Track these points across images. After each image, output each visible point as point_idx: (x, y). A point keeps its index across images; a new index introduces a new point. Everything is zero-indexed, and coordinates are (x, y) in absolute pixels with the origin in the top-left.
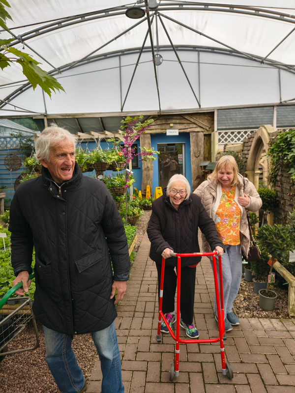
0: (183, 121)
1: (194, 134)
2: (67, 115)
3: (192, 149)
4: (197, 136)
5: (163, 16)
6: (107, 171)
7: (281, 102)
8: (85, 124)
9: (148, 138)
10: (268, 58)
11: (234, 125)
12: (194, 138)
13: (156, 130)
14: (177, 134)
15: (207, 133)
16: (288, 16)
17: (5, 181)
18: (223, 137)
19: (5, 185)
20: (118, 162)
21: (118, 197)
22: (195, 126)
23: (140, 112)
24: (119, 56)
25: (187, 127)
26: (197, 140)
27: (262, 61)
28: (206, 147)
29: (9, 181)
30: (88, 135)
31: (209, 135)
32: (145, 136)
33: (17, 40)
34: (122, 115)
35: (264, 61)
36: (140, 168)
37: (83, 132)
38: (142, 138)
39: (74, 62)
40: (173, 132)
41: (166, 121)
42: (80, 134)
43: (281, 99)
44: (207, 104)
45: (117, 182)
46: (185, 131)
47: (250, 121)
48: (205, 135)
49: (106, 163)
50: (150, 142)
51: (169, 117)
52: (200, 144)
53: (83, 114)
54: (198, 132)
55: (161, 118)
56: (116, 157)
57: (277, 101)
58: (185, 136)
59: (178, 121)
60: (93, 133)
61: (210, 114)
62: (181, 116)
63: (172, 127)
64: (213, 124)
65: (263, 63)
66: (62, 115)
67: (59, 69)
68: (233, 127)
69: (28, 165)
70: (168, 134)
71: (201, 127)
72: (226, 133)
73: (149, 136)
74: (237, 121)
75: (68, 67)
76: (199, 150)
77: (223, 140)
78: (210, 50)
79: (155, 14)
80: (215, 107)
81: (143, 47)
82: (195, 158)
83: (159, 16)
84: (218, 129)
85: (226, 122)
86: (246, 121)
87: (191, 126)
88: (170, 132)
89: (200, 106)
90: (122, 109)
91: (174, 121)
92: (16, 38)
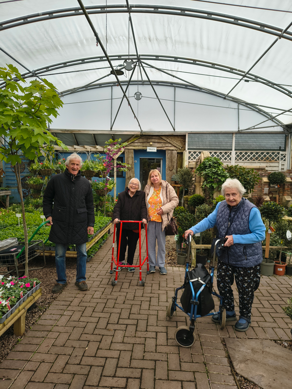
0: (161, 141)
1: (170, 152)
2: (66, 130)
3: (167, 163)
4: (172, 153)
5: (144, 63)
6: (94, 177)
7: (239, 131)
8: (80, 139)
9: (132, 153)
10: (229, 95)
11: (203, 146)
12: (169, 155)
13: (138, 146)
14: (155, 151)
15: (180, 151)
16: (236, 70)
17: (10, 182)
18: (192, 155)
19: (9, 185)
20: (102, 171)
21: (101, 198)
22: (170, 145)
23: (126, 131)
24: (112, 86)
25: (164, 146)
26: (171, 157)
27: (225, 97)
28: (179, 163)
29: (13, 182)
30: (82, 148)
31: (182, 154)
32: (129, 151)
33: (31, 74)
34: (111, 133)
35: (226, 97)
36: (124, 177)
37: (78, 145)
38: (126, 153)
39: (74, 88)
40: (152, 149)
41: (147, 140)
42: (75, 146)
43: (239, 128)
44: (180, 129)
45: (101, 185)
46: (162, 149)
47: (217, 143)
48: (178, 153)
49: (94, 172)
50: (133, 156)
51: (149, 137)
52: (174, 160)
53: (79, 131)
54: (173, 150)
55: (143, 137)
56: (102, 167)
57: (236, 130)
58: (162, 153)
59: (156, 141)
60: (86, 146)
61: (182, 137)
62: (160, 137)
63: (151, 145)
64: (185, 144)
65: (226, 99)
66: (62, 130)
67: (62, 93)
68: (202, 148)
69: (33, 169)
70: (148, 150)
71: (175, 146)
72: (195, 153)
73: (133, 151)
74: (207, 143)
75: (69, 92)
76: (173, 165)
77: (192, 158)
78: (184, 86)
79: (138, 61)
80: (186, 132)
81: (130, 81)
82: (169, 171)
83: (141, 63)
84: (188, 149)
85: (198, 143)
86: (213, 143)
87: (167, 145)
88: (149, 149)
89: (174, 130)
90: (111, 129)
91: (153, 140)
92: (30, 72)
